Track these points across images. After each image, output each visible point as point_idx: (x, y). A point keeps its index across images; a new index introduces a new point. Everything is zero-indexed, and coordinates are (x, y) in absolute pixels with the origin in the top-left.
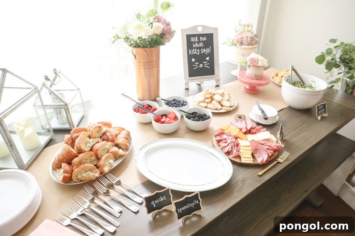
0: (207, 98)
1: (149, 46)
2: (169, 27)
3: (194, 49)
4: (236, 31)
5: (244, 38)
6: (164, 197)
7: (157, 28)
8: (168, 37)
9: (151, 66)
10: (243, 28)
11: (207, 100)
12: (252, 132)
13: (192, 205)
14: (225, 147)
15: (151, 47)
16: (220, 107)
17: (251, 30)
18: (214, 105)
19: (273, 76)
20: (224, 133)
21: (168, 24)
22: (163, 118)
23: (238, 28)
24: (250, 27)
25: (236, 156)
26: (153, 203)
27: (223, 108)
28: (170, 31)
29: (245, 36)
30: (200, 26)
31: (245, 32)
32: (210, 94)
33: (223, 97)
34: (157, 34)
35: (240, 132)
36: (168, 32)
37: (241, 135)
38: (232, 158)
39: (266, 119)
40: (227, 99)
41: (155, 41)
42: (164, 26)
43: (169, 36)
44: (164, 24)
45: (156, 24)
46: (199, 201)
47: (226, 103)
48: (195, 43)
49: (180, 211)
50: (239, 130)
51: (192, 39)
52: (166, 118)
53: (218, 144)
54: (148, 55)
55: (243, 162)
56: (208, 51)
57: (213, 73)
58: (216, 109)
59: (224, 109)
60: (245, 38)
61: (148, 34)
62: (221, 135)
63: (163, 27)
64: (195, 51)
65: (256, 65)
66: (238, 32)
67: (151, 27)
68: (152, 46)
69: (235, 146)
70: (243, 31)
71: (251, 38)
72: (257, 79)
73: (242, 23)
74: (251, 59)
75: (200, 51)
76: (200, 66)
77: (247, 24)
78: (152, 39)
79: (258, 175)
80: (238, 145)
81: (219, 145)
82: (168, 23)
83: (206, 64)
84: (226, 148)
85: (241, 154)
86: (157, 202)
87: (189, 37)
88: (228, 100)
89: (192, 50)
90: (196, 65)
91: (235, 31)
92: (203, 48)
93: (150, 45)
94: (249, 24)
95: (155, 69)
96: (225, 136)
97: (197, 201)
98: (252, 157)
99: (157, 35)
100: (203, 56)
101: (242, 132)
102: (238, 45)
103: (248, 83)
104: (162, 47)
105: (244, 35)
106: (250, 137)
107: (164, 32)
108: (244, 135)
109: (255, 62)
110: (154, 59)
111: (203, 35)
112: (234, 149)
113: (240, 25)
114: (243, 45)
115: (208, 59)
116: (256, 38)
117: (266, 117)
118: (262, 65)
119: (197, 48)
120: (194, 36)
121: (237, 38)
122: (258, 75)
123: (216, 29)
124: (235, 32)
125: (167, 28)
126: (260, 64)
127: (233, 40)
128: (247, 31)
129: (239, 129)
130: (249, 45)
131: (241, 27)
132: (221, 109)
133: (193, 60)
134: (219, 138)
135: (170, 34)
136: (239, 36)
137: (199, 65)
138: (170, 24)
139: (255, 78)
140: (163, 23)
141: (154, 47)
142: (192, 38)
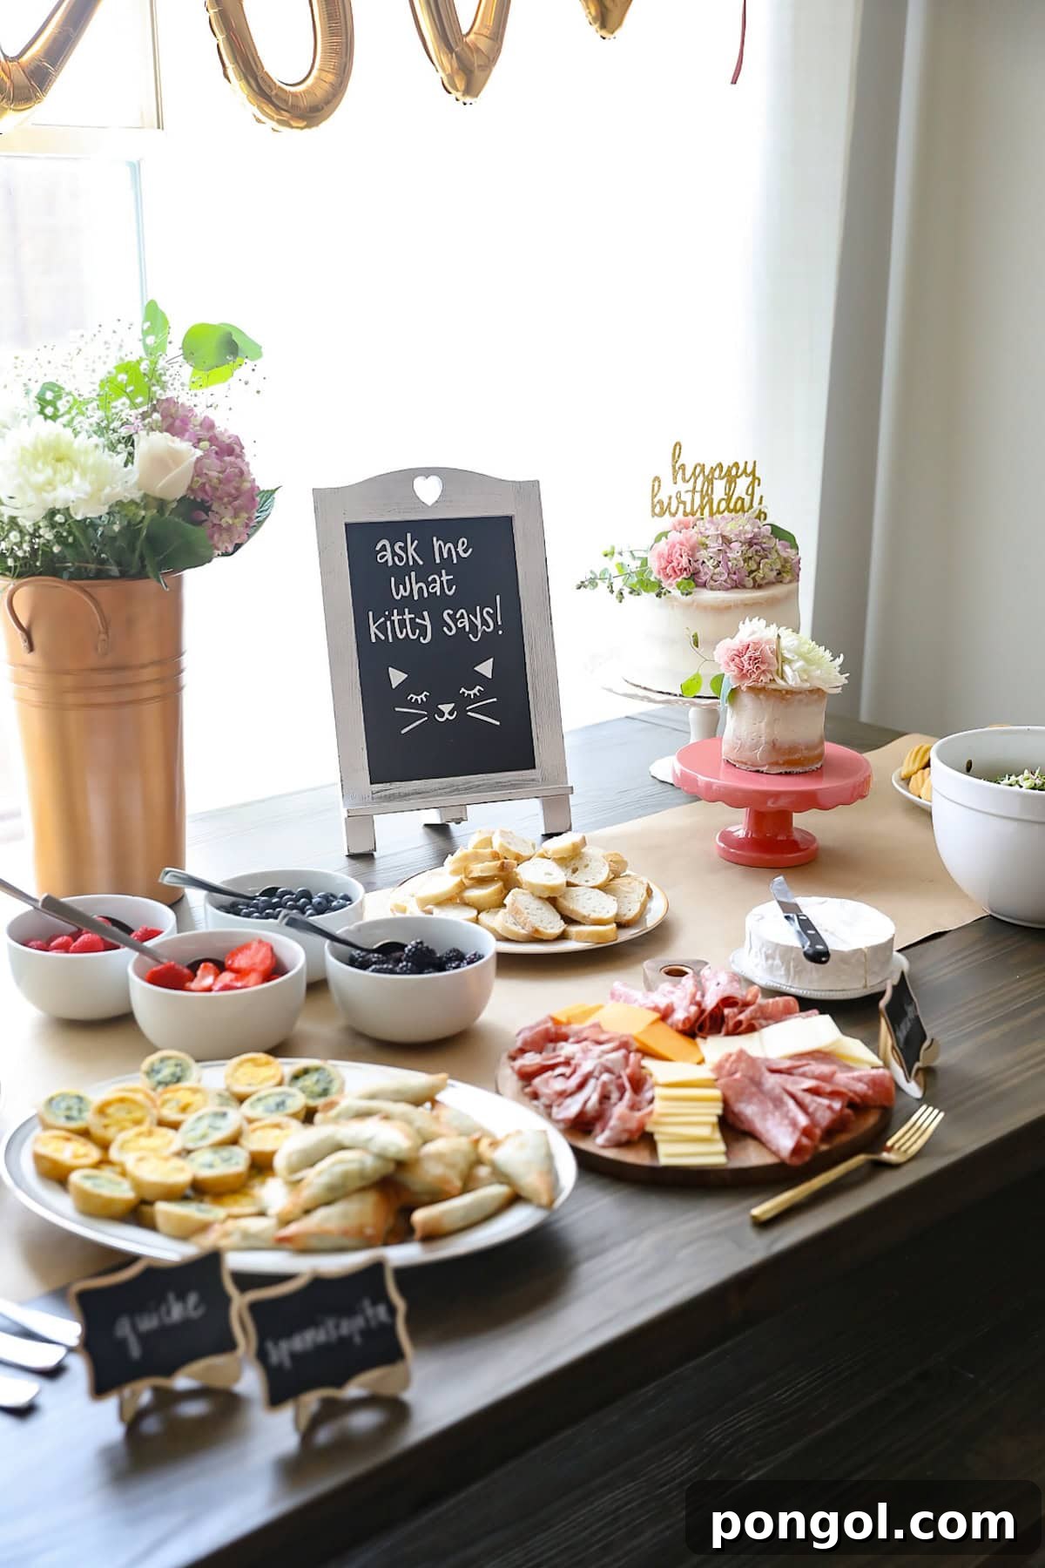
0: (482, 881)
1: (115, 570)
2: (232, 465)
3: (401, 613)
4: (657, 510)
5: (706, 547)
6: (192, 1299)
7: (162, 462)
8: (227, 520)
9: (128, 694)
10: (698, 488)
11: (475, 894)
12: (731, 1023)
13: (350, 1327)
14: (564, 1095)
15: (124, 575)
16: (555, 925)
17: (747, 499)
18: (516, 912)
19: (904, 771)
20: (565, 1038)
21: (229, 450)
22: (199, 973)
23: (668, 490)
24: (743, 483)
25: (625, 1137)
26: (124, 1329)
27: (574, 929)
28: (237, 489)
29: (712, 531)
30: (427, 472)
31: (712, 514)
32: (496, 856)
33: (575, 871)
34: (158, 494)
35: (662, 1026)
36: (230, 495)
37: (666, 1040)
38: (603, 1147)
39: (819, 956)
40: (601, 878)
41: (149, 538)
42: (199, 453)
43: (236, 516)
44: (205, 444)
45: (152, 443)
46: (392, 1310)
47: (593, 905)
48: (401, 573)
49: (281, 1352)
50: (656, 1015)
51: (384, 548)
52: (217, 976)
53: (528, 1090)
54: (106, 625)
55: (664, 1160)
56: (484, 622)
57: (525, 760)
58: (535, 938)
59: (579, 938)
60: (715, 545)
61: (107, 490)
62: (551, 1045)
63: (199, 460)
64: (402, 623)
65: (773, 686)
66: (674, 515)
67: (124, 456)
68: (131, 572)
69: (622, 1089)
70: (702, 508)
71: (750, 543)
72: (787, 774)
73: (689, 459)
74: (740, 655)
75: (438, 623)
76: (442, 714)
77: (720, 466)
78: (131, 529)
79: (754, 1218)
80: (638, 1083)
81: (535, 1096)
82: (228, 441)
83: (477, 699)
84: (569, 1101)
85: (657, 1124)
86: (148, 1323)
87: (361, 538)
88: (604, 888)
89: (388, 618)
90: (415, 705)
91: (654, 507)
92: (455, 604)
93: (119, 564)
94: (736, 465)
95: (151, 714)
96: (566, 1049)
97: (382, 1311)
98: (718, 1135)
99: (161, 504)
100: (462, 652)
101: (671, 1026)
102: (671, 586)
103: (733, 799)
104: (193, 579)
105: (708, 528)
106: (716, 1048)
107: (205, 492)
108: (682, 1042)
109: (763, 667)
110: (147, 651)
111: (449, 528)
112: (615, 1104)
113: (678, 469)
114: (704, 585)
115: (486, 669)
116: (779, 545)
117: (820, 947)
118: (807, 685)
119: (416, 606)
120: (395, 530)
121: (663, 546)
122: (793, 749)
123: (529, 492)
124: (654, 514)
125: (222, 472)
126: (792, 677)
127: (645, 562)
128: (723, 505)
129: (656, 1009)
130: (738, 586)
131: (690, 486)
132: (563, 937)
133: (397, 677)
134: (531, 1060)
135: (236, 503)
136: (675, 536)
137: (431, 707)
138: (237, 449)
139: (776, 764)
140: (200, 440)
141: (141, 575)
142: (385, 542)
